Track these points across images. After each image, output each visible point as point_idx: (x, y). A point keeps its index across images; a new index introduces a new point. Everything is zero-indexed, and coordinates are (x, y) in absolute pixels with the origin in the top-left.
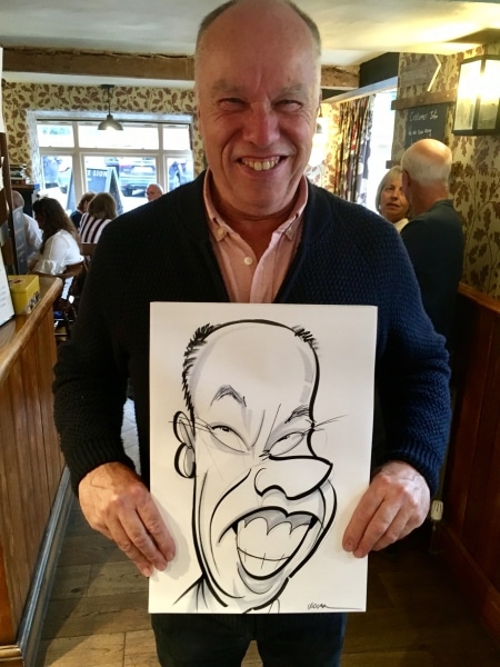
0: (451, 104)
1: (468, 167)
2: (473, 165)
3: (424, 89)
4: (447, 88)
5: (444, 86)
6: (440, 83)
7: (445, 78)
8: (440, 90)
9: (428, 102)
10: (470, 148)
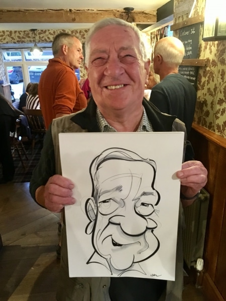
0: (202, 23)
1: (213, 61)
2: (216, 59)
3: (187, 17)
4: (200, 14)
5: (198, 13)
6: (196, 12)
7: (198, 8)
8: (196, 16)
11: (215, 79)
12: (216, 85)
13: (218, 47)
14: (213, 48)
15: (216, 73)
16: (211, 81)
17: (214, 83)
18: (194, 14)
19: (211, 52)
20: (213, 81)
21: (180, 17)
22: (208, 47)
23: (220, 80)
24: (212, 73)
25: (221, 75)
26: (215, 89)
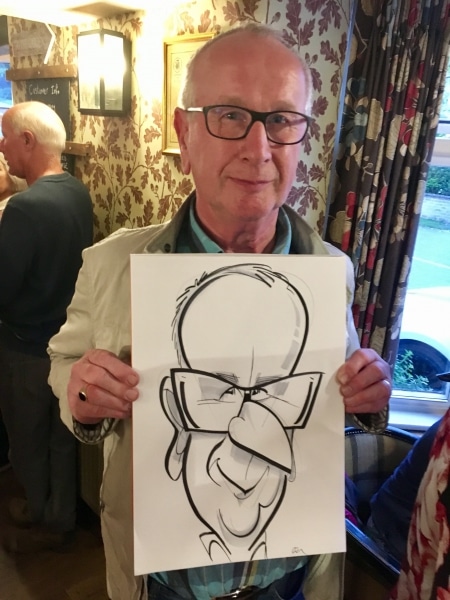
0: (73, 79)
1: (100, 149)
2: (105, 147)
3: (41, 60)
4: (66, 62)
5: (61, 59)
6: (57, 55)
7: (61, 51)
8: (57, 63)
9: (46, 76)
10: (100, 129)
11: (107, 180)
12: (109, 190)
13: (105, 126)
14: (96, 125)
15: (107, 169)
16: (100, 183)
17: (106, 187)
18: (54, 60)
19: (94, 133)
20: (104, 182)
21: (23, 58)
22: (88, 123)
23: (116, 183)
24: (100, 170)
25: (117, 174)
26: (110, 196)
